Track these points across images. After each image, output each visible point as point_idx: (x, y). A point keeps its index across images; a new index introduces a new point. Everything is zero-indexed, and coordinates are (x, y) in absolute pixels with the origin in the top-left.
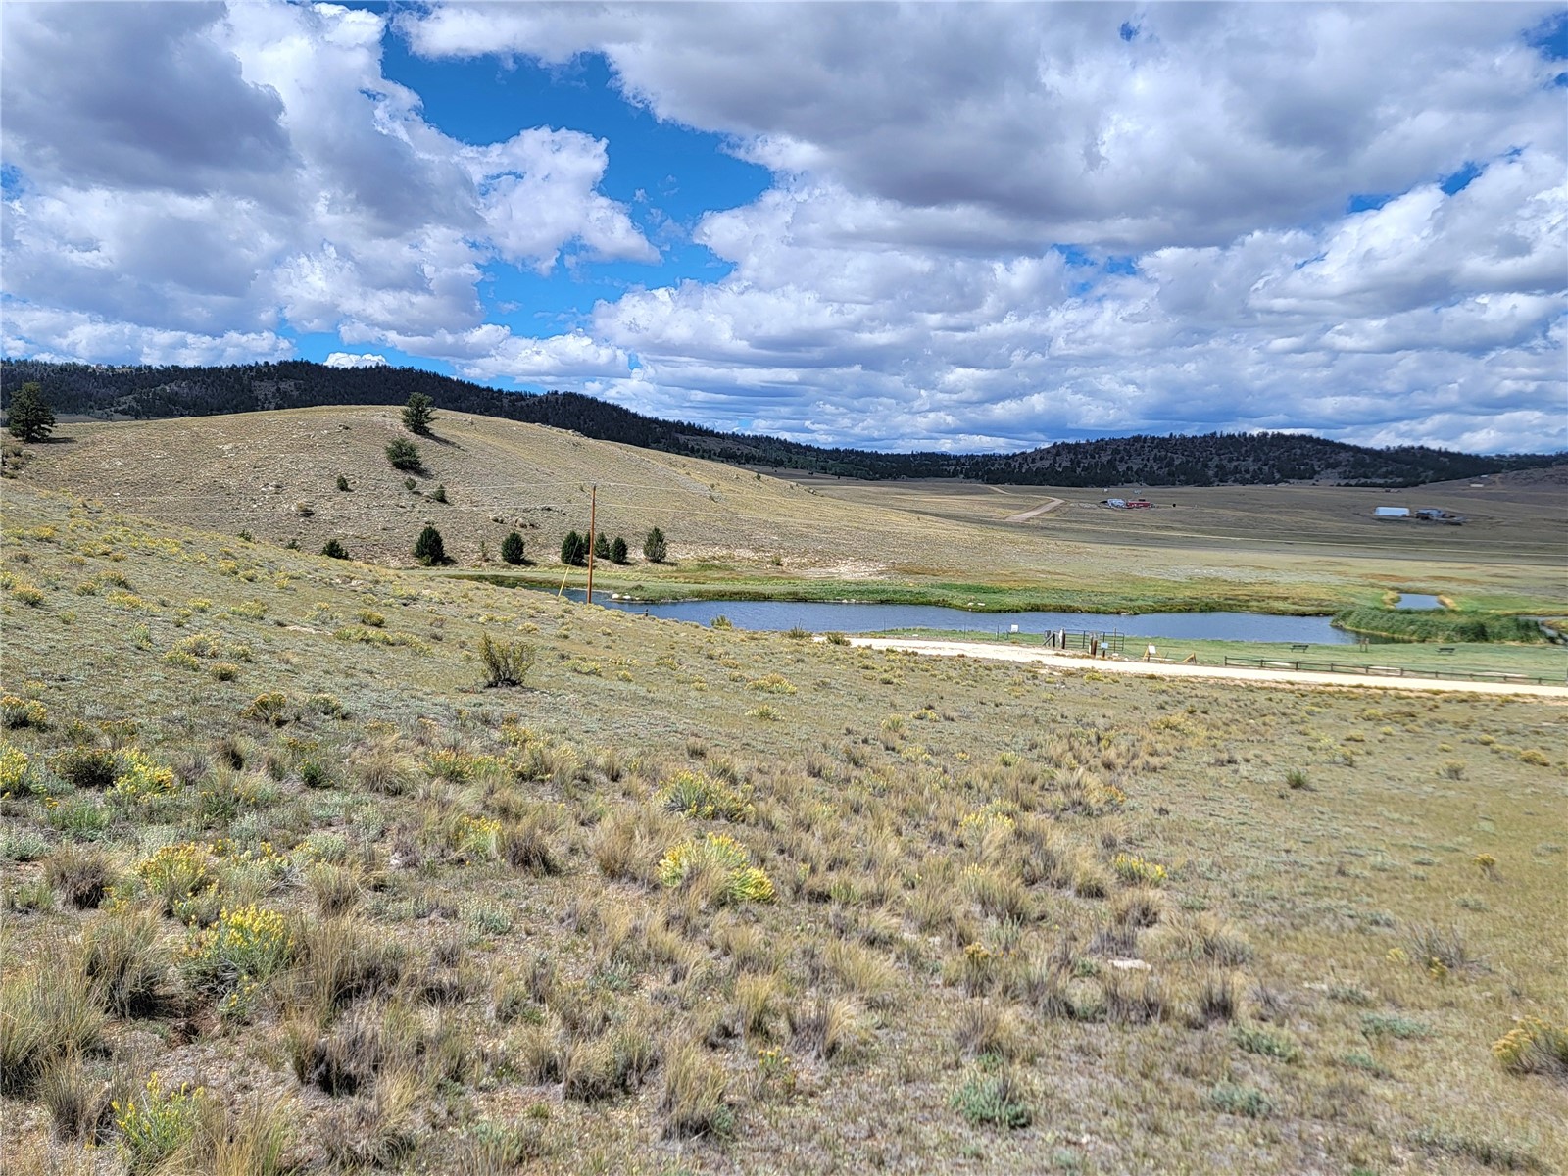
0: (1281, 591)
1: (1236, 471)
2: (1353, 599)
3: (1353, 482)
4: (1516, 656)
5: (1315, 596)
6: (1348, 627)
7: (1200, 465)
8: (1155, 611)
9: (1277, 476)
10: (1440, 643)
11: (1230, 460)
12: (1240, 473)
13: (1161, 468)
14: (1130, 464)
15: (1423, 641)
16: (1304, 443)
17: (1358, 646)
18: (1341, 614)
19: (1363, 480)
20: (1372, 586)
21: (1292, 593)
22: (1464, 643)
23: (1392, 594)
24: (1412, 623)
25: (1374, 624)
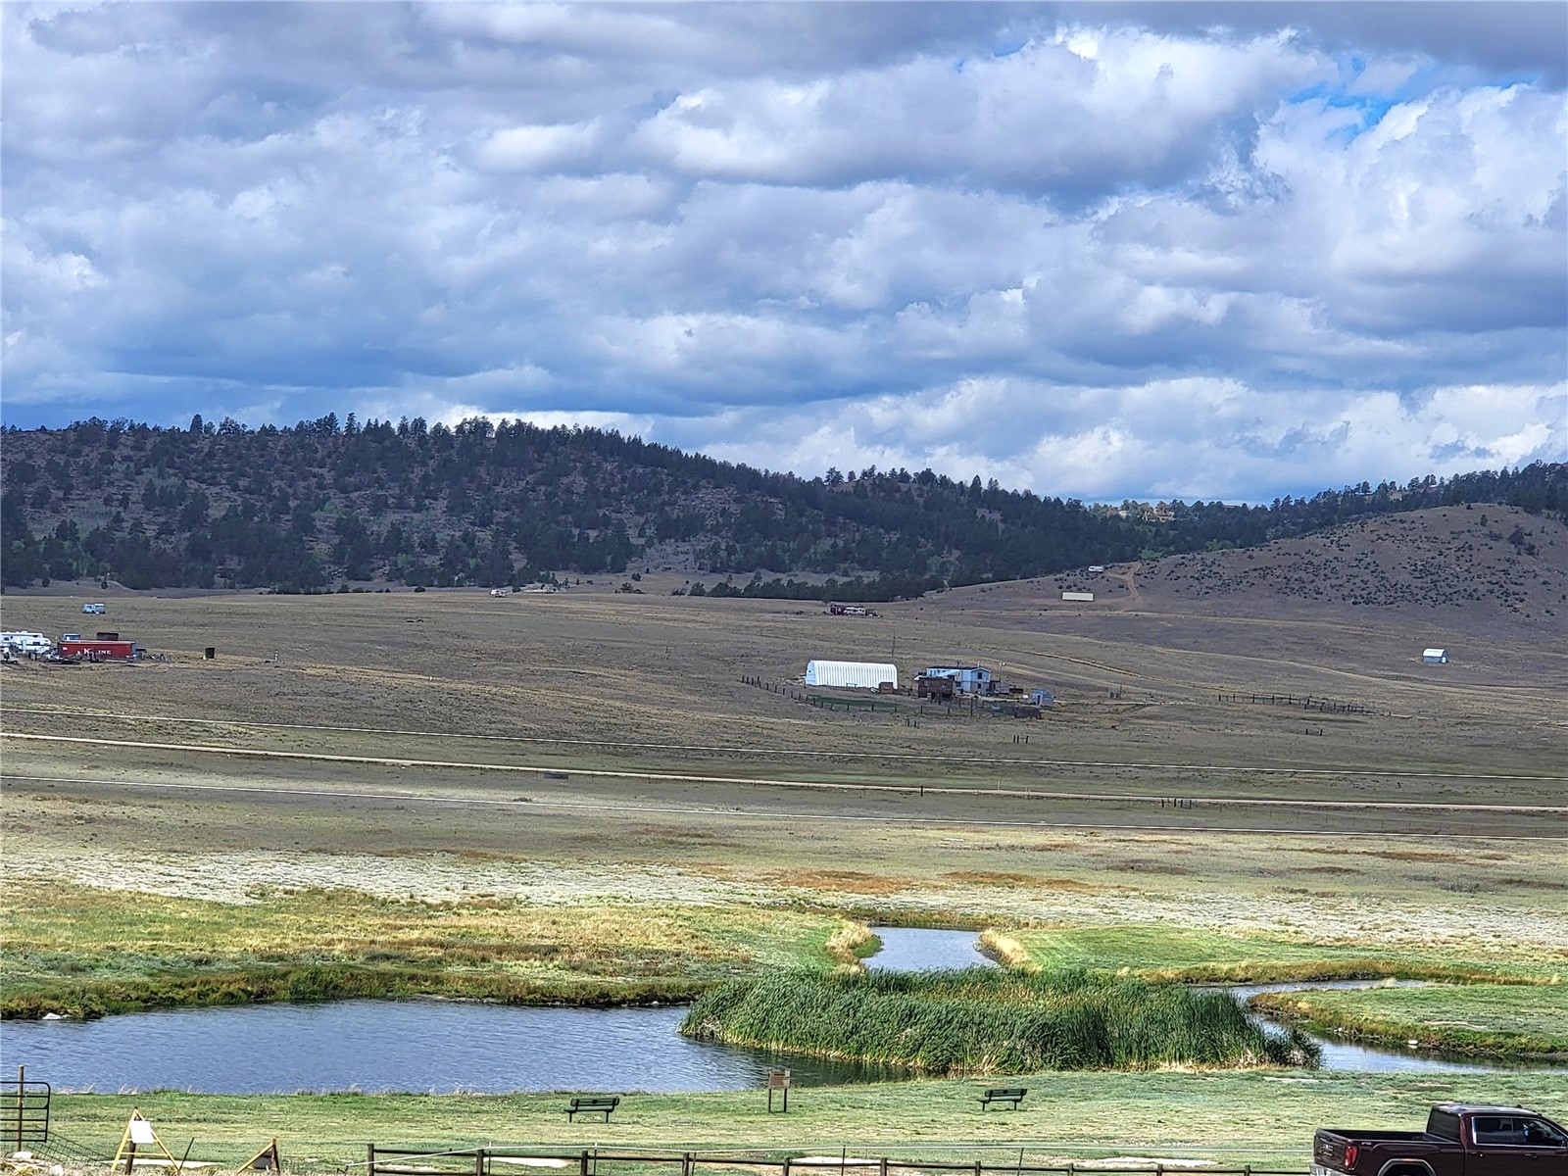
0: (536, 930)
1: (396, 542)
2: (744, 949)
3: (741, 582)
4: (1187, 1106)
5: (636, 942)
6: (731, 1038)
7: (286, 522)
8: (151, 1002)
9: (519, 561)
10: (990, 1077)
11: (379, 508)
12: (408, 549)
13: (165, 530)
14: (69, 516)
15: (944, 1072)
16: (594, 457)
17: (761, 1095)
18: (711, 997)
19: (768, 577)
20: (800, 906)
21: (571, 934)
22: (1049, 1073)
23: (854, 932)
24: (910, 1016)
25: (805, 1024)
